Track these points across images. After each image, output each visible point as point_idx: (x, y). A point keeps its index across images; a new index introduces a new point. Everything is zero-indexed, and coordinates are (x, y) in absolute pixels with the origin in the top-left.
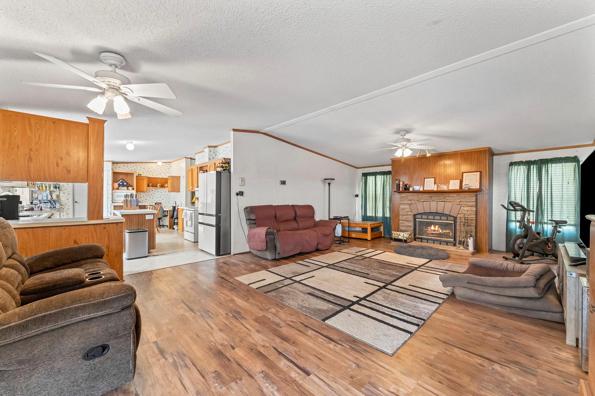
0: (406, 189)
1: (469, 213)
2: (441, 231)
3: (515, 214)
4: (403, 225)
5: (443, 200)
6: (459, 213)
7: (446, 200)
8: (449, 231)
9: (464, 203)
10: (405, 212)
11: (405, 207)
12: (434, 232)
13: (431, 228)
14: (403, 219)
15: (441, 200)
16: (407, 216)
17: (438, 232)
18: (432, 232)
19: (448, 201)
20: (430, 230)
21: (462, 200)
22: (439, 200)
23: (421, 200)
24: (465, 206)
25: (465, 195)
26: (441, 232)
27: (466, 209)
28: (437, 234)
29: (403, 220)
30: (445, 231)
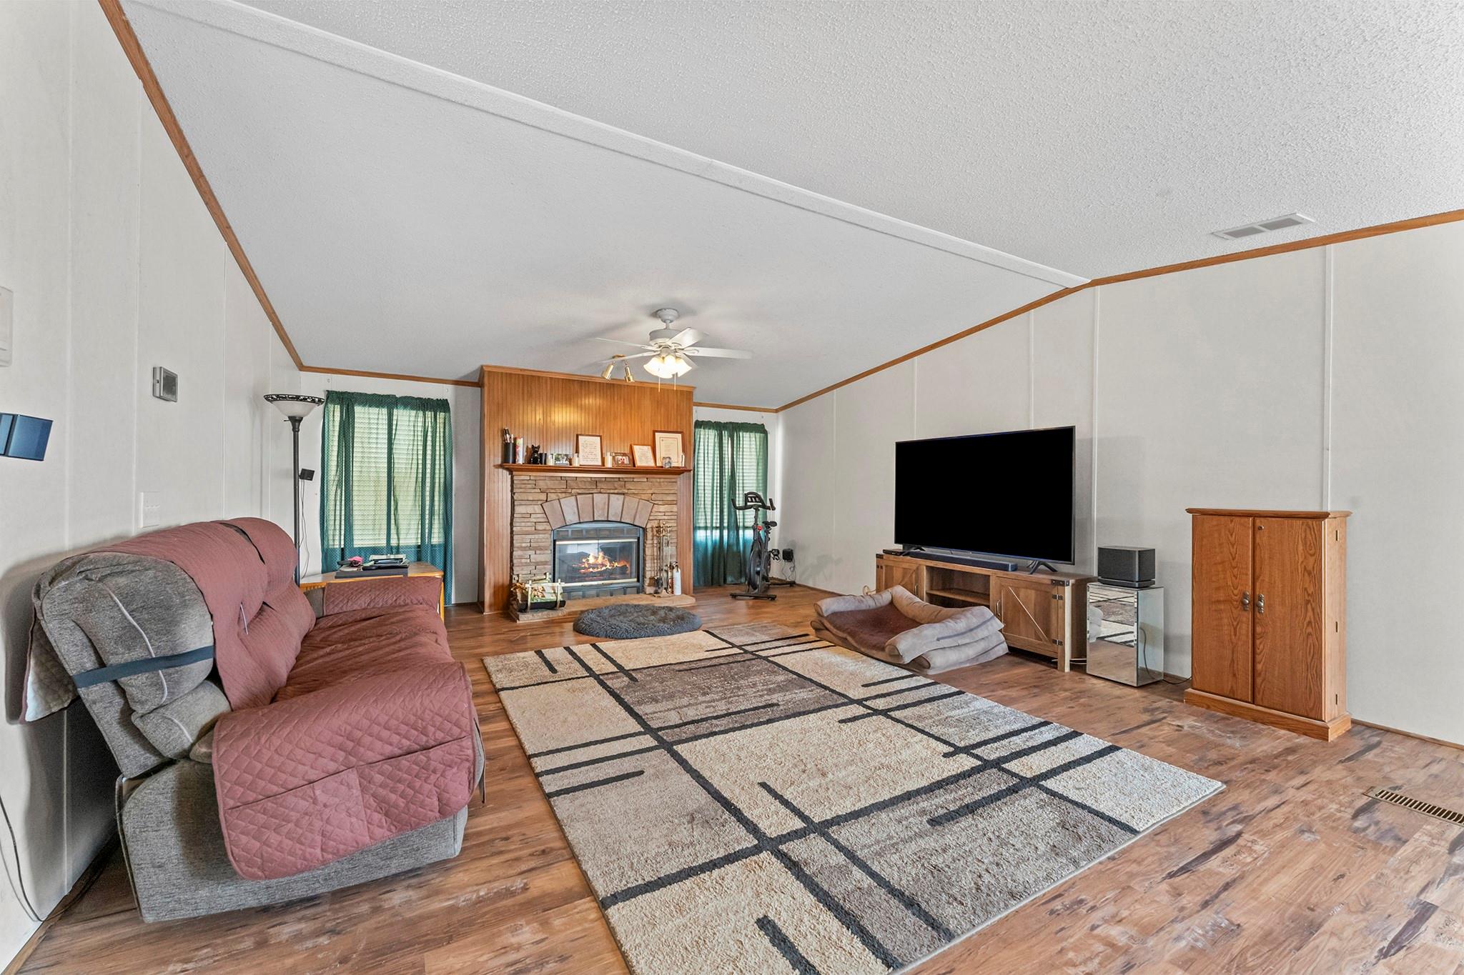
0: (535, 458)
1: (666, 518)
2: (608, 564)
3: (744, 515)
4: (523, 561)
5: (620, 492)
6: (651, 518)
7: (626, 491)
8: (625, 563)
9: (660, 497)
10: (529, 524)
11: (530, 509)
12: (596, 570)
13: (588, 560)
14: (524, 545)
15: (616, 491)
16: (537, 536)
17: (604, 568)
18: (591, 570)
19: (630, 491)
20: (587, 566)
21: (656, 491)
22: (612, 491)
23: (573, 491)
24: (660, 503)
25: (662, 480)
26: (608, 567)
27: (662, 508)
28: (601, 573)
29: (524, 549)
30: (616, 564)
